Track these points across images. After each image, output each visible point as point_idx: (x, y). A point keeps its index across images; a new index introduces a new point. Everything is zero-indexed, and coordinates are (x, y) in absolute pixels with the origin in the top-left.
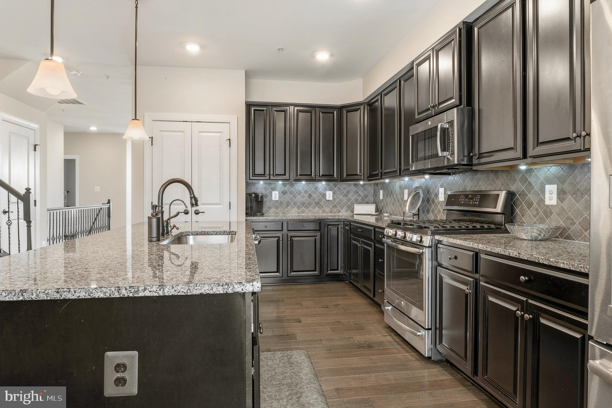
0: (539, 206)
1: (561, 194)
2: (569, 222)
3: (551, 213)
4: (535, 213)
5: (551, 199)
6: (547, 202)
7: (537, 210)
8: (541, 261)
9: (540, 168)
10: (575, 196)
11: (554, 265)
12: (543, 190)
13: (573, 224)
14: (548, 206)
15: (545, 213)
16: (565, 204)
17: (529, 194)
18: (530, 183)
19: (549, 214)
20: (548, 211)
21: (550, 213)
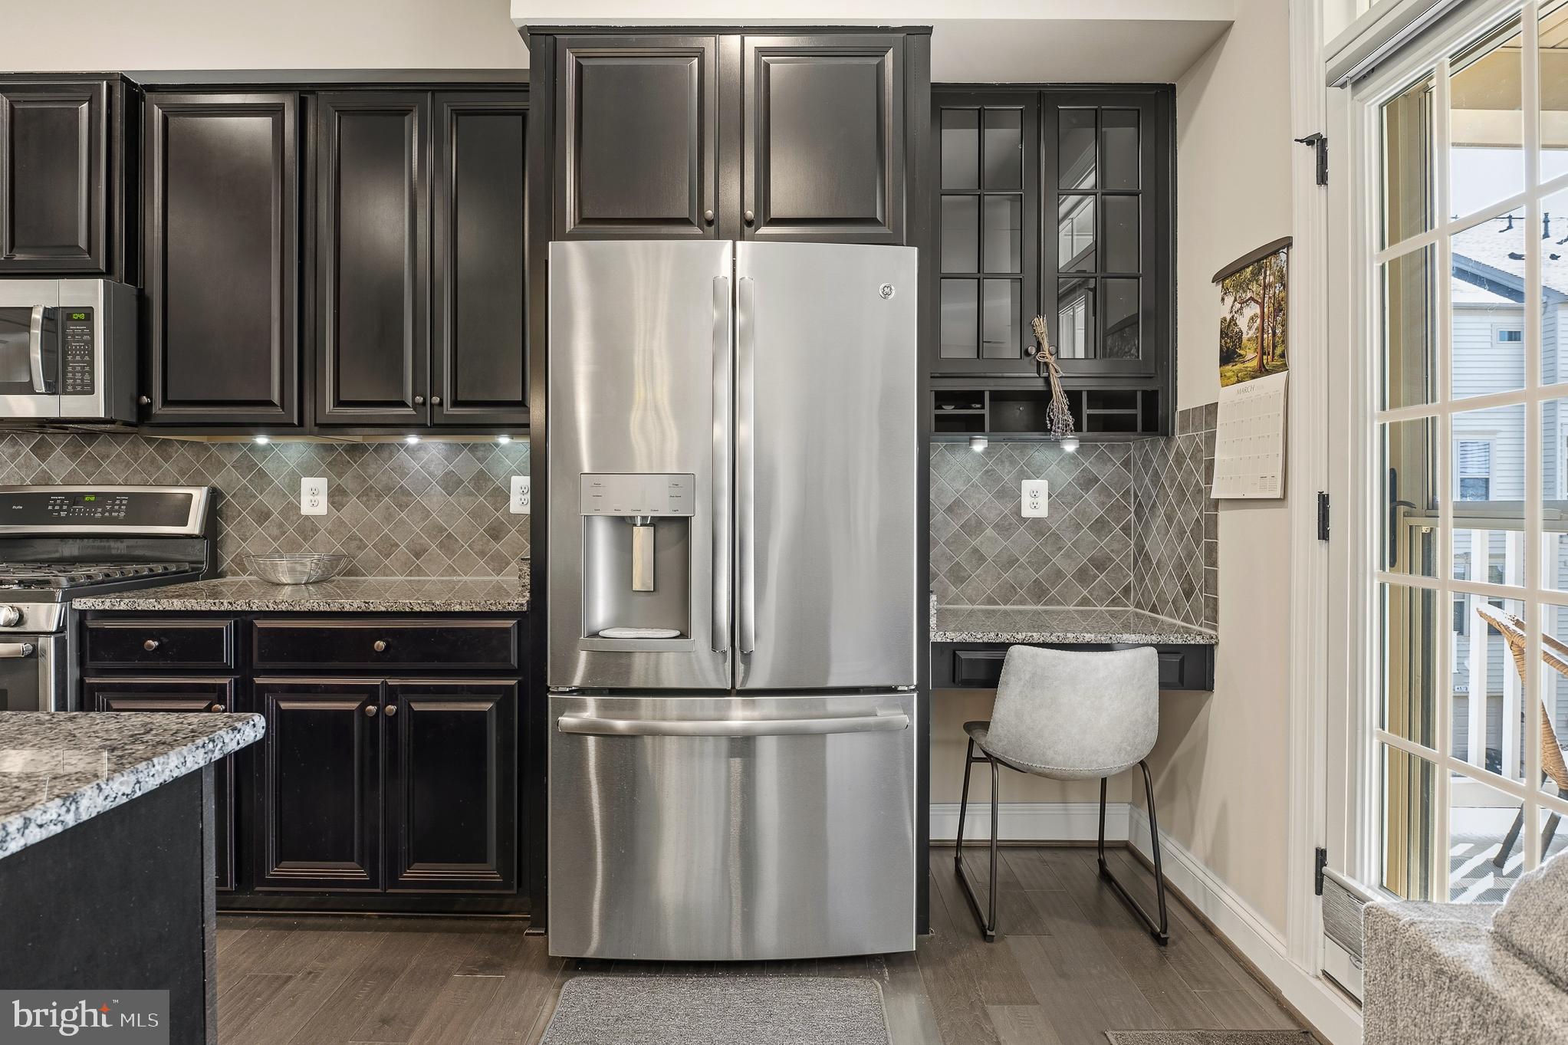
0: (286, 519)
1: (336, 496)
2: (353, 545)
3: (315, 530)
4: (276, 532)
5: (315, 504)
6: (306, 509)
7: (281, 525)
8: (417, 609)
9: (286, 445)
10: (365, 499)
11: (444, 609)
12: (296, 489)
13: (362, 546)
14: (307, 517)
15: (301, 530)
16: (346, 513)
17: (261, 494)
18: (262, 474)
19: (311, 534)
20: (308, 527)
21: (312, 530)
